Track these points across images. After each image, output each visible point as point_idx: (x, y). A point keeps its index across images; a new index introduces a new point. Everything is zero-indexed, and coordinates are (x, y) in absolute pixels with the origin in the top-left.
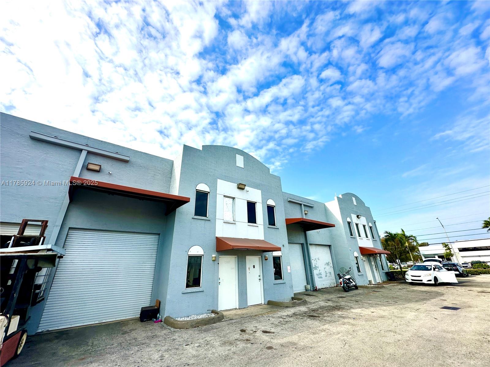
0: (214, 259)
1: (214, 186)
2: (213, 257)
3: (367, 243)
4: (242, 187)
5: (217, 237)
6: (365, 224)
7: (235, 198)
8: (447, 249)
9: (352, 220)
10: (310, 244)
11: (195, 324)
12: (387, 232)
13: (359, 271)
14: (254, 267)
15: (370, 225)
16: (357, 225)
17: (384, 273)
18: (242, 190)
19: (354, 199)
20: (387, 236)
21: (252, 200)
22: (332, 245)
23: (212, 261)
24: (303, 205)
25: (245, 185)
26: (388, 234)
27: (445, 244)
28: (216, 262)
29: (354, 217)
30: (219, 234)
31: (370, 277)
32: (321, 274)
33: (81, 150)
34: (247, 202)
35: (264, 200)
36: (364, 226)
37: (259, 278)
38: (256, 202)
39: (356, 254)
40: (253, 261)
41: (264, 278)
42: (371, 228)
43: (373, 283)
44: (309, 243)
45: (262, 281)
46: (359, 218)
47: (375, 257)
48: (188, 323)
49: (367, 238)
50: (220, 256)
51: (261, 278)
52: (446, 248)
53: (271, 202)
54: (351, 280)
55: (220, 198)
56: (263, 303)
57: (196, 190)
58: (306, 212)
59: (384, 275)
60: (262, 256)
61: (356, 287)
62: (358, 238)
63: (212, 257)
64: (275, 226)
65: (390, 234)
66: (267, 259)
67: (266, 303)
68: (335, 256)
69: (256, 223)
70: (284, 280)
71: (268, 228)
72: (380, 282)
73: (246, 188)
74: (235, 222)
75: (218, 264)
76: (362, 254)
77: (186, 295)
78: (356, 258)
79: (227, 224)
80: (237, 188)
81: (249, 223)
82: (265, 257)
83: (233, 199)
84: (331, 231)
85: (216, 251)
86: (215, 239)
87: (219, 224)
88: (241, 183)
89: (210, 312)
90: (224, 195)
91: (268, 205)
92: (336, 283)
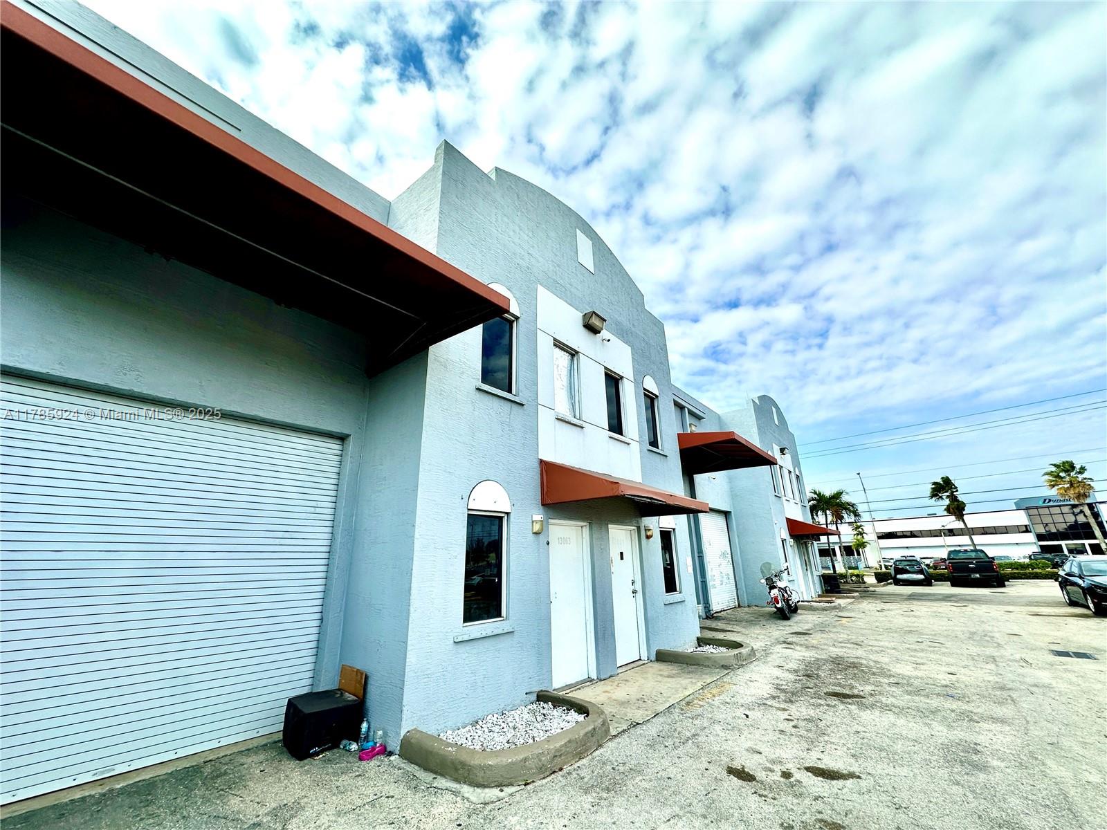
0: (537, 527)
1: (528, 300)
2: (536, 522)
3: (796, 513)
4: (595, 322)
5: (541, 461)
6: (792, 469)
7: (577, 352)
11: (551, 762)
12: (815, 493)
13: (789, 574)
14: (622, 558)
15: (798, 472)
16: (780, 469)
17: (819, 578)
18: (592, 335)
19: (774, 409)
21: (616, 368)
22: (733, 513)
23: (534, 533)
24: (686, 409)
25: (605, 321)
26: (815, 496)
28: (542, 539)
29: (776, 446)
30: (547, 454)
31: (802, 588)
34: (606, 372)
35: (639, 375)
36: (790, 472)
37: (633, 588)
38: (622, 378)
39: (785, 534)
40: (620, 536)
41: (644, 589)
42: (798, 477)
43: (807, 599)
45: (640, 595)
46: (783, 454)
47: (805, 542)
49: (795, 501)
50: (552, 521)
51: (639, 586)
52: (855, 532)
53: (650, 385)
54: (788, 592)
55: (544, 344)
56: (644, 657)
58: (694, 428)
59: (817, 580)
60: (639, 528)
61: (796, 609)
62: (784, 498)
63: (533, 522)
64: (658, 448)
65: (819, 495)
66: (651, 536)
67: (653, 657)
68: (738, 536)
69: (621, 434)
70: (683, 594)
71: (647, 453)
72: (815, 596)
73: (605, 334)
74: (581, 422)
75: (548, 544)
76: (792, 536)
77: (467, 647)
78: (783, 541)
79: (564, 424)
80: (584, 326)
81: (610, 430)
82: (645, 530)
83: (573, 356)
84: (730, 480)
85: (542, 505)
86: (537, 465)
87: (545, 420)
88: (594, 312)
89: (534, 697)
90: (555, 339)
91: (645, 389)
92: (738, 599)
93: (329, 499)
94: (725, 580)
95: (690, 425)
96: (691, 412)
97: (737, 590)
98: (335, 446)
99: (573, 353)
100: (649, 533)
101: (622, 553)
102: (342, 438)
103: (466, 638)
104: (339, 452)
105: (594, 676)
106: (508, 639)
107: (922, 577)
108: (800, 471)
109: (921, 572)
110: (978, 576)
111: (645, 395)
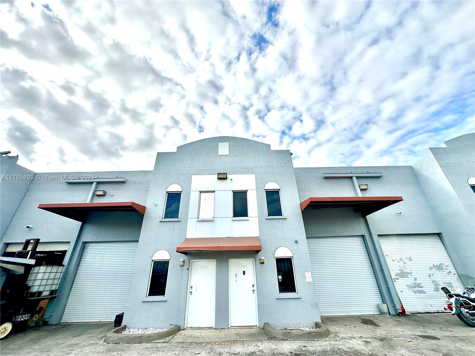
0: (182, 264)
1: (187, 183)
5: (187, 239)
7: (214, 191)
10: (380, 235)
14: (244, 274)
22: (443, 234)
23: (180, 266)
24: (354, 179)
28: (185, 268)
30: (190, 236)
32: (421, 285)
33: (92, 183)
34: (233, 192)
35: (260, 185)
37: (253, 288)
38: (247, 190)
41: (259, 288)
45: (256, 292)
50: (191, 261)
53: (272, 186)
55: (194, 195)
56: (258, 325)
57: (168, 192)
58: (364, 187)
60: (254, 259)
63: (180, 262)
64: (281, 216)
66: (264, 263)
67: (262, 326)
69: (247, 216)
70: (300, 294)
71: (266, 220)
74: (213, 219)
75: (188, 270)
77: (147, 304)
79: (202, 222)
80: (218, 179)
81: (234, 217)
82: (260, 260)
87: (192, 223)
88: (219, 173)
89: (173, 327)
90: (200, 191)
95: (360, 185)
103: (146, 301)
105: (213, 326)
106: (164, 303)
111: (266, 191)
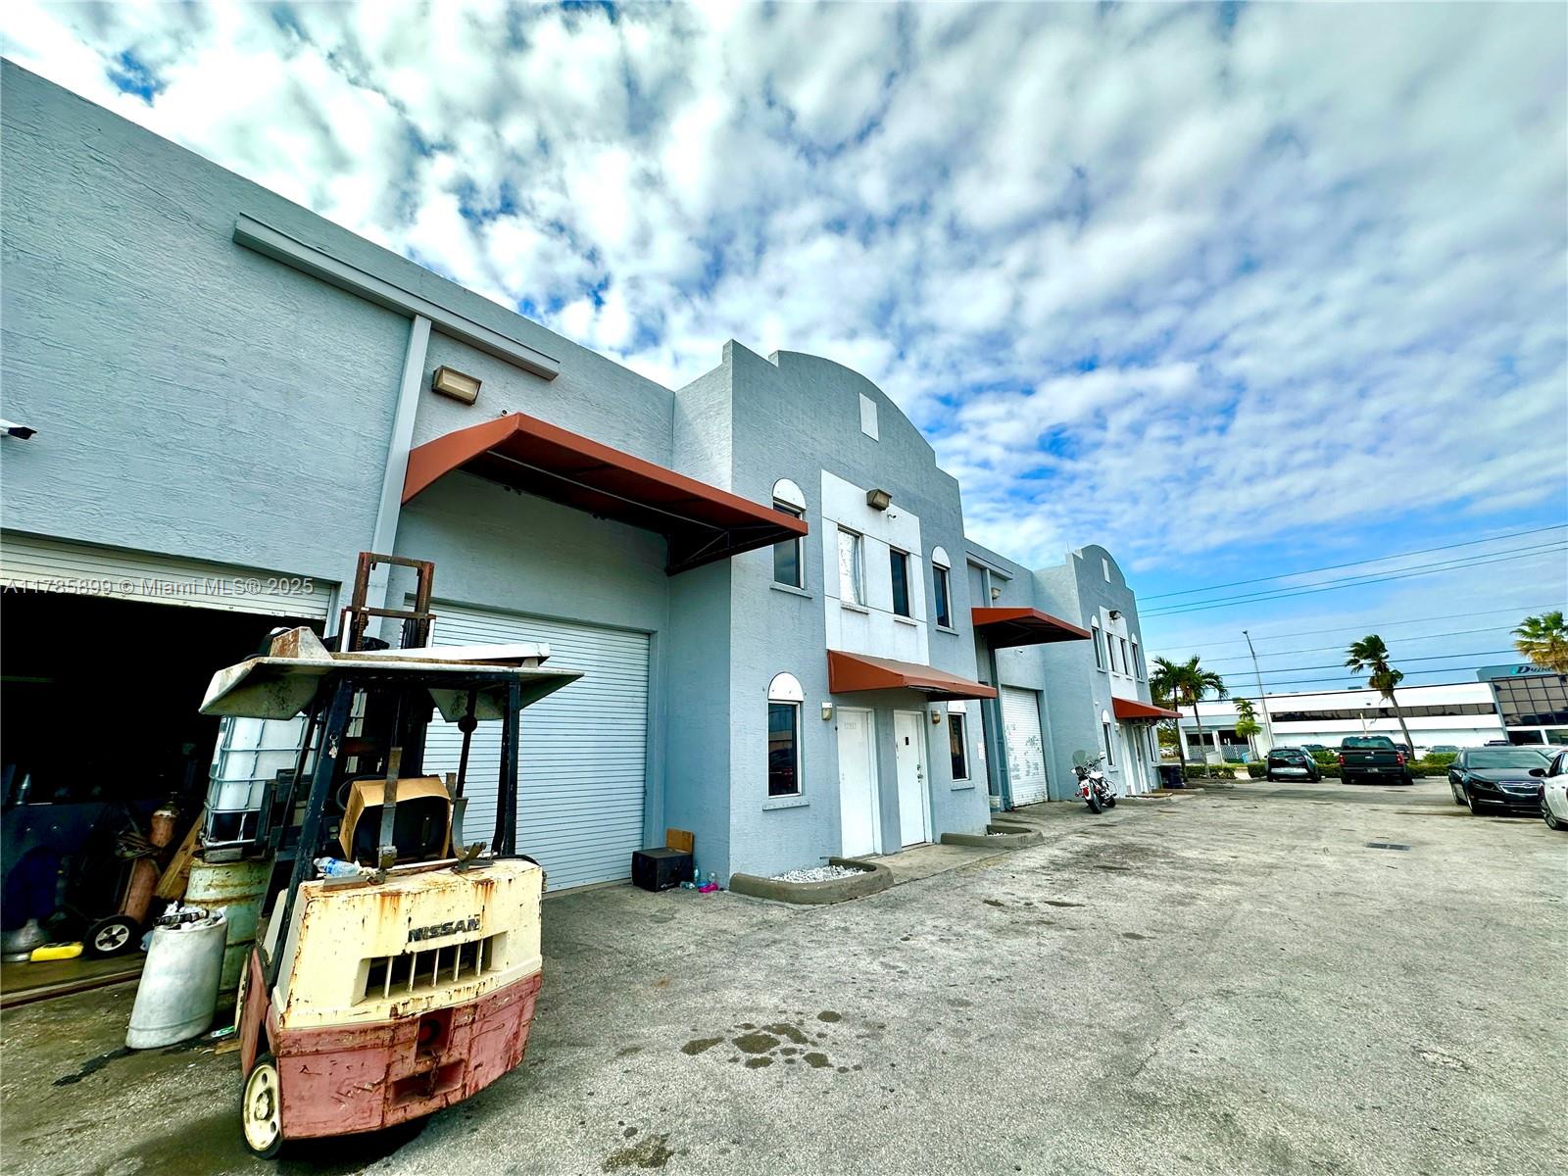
0: (826, 714)
1: (812, 489)
2: (826, 709)
3: (1128, 691)
4: (880, 500)
5: (829, 651)
6: (1126, 637)
7: (861, 534)
8: (1245, 715)
9: (1100, 624)
10: (1002, 685)
12: (1161, 662)
13: (1111, 764)
14: (907, 744)
15: (1135, 641)
16: (1109, 636)
17: (1155, 770)
18: (877, 512)
19: (1105, 562)
20: (1161, 672)
21: (903, 545)
22: (1045, 692)
23: (824, 720)
24: (988, 572)
25: (890, 497)
26: (1162, 667)
27: (1244, 703)
28: (831, 725)
29: (1104, 612)
30: (834, 645)
31: (1130, 781)
32: (1020, 767)
33: (410, 314)
34: (891, 551)
35: (928, 548)
36: (1122, 641)
37: (919, 772)
38: (908, 553)
39: (1108, 716)
40: (906, 724)
41: (930, 775)
42: (1134, 646)
43: (1134, 793)
44: (1000, 681)
45: (926, 780)
46: (1114, 619)
47: (1139, 727)
48: (830, 888)
49: (1128, 677)
50: (838, 708)
51: (925, 771)
52: (1242, 713)
53: (941, 557)
54: (1104, 784)
55: (829, 530)
56: (929, 839)
57: (775, 498)
58: (996, 593)
59: (1152, 773)
60: (925, 713)
61: (1112, 803)
62: (1111, 673)
64: (948, 626)
65: (1168, 665)
66: (939, 721)
67: (938, 840)
68: (1051, 721)
69: (907, 615)
70: (973, 780)
71: (936, 633)
72: (1146, 790)
73: (892, 509)
74: (866, 608)
75: (836, 729)
76: (1119, 717)
77: (773, 815)
78: (1106, 726)
79: (850, 613)
80: (868, 505)
81: (895, 613)
82: (932, 715)
83: (857, 537)
84: (1043, 652)
85: (831, 693)
86: (824, 655)
87: (832, 609)
88: (879, 491)
89: (827, 862)
90: (839, 525)
91: (934, 562)
92: (1048, 792)
93: (642, 689)
94: (1032, 771)
95: (992, 589)
96: (993, 573)
97: (1047, 781)
98: (643, 641)
99: (857, 536)
100: (935, 718)
101: (907, 739)
102: (649, 634)
103: (772, 807)
104: (646, 647)
105: (880, 851)
106: (804, 811)
107: (1303, 771)
108: (1139, 638)
109: (1304, 765)
110: (1376, 770)
111: (934, 567)
